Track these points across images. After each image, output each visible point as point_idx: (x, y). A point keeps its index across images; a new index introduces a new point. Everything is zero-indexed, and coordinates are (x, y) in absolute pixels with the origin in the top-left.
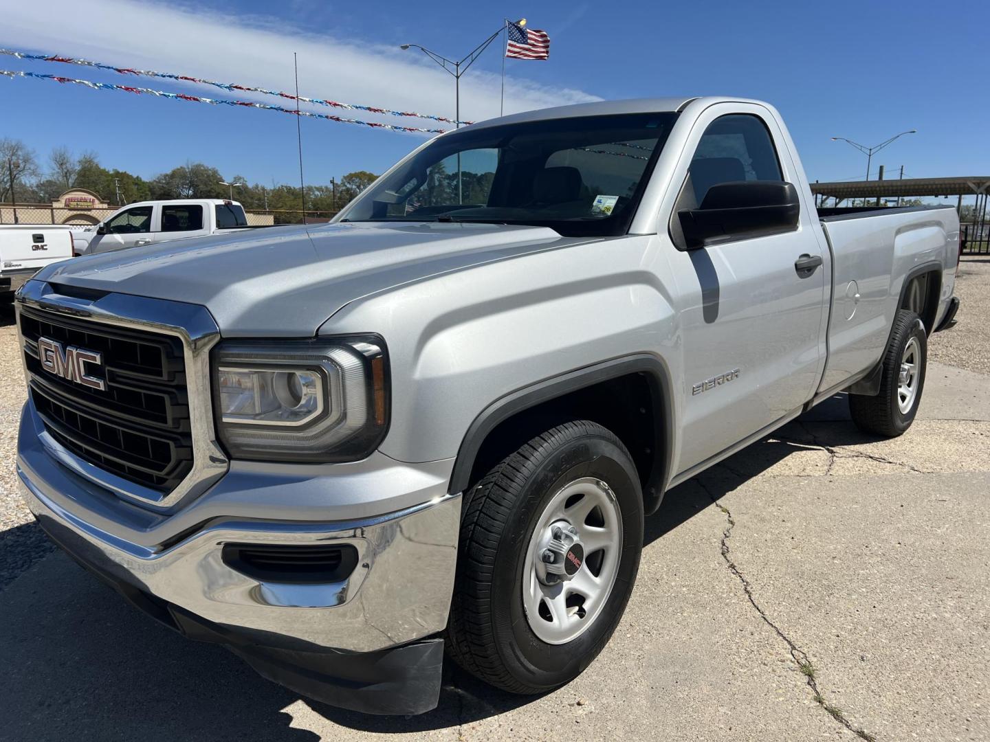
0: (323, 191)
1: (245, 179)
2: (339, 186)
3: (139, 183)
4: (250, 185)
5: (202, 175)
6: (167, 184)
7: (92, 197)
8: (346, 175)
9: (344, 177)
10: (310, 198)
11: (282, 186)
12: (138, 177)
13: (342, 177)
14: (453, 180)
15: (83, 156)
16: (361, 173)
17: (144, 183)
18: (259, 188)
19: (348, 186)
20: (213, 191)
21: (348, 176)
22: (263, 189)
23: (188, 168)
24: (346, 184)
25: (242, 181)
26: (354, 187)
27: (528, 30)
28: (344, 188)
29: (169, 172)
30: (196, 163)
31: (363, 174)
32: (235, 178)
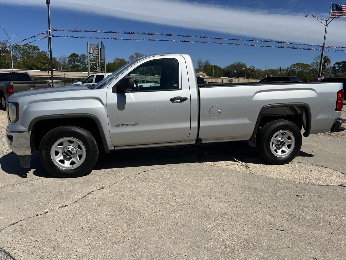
0: (284, 70)
1: (254, 67)
2: (289, 69)
3: (220, 69)
4: (256, 69)
5: (240, 66)
6: (229, 69)
7: (205, 74)
8: (292, 65)
9: (291, 65)
10: (278, 73)
11: (269, 69)
12: (220, 67)
13: (290, 65)
14: (340, 65)
15: (206, 61)
16: (299, 63)
17: (222, 69)
18: (259, 70)
19: (293, 68)
20: (243, 71)
21: (293, 65)
22: (260, 70)
23: (236, 64)
24: (292, 68)
25: (253, 67)
26: (295, 69)
27: (343, 5)
28: (291, 69)
29: (230, 65)
30: (239, 62)
31: (300, 64)
32: (251, 66)
